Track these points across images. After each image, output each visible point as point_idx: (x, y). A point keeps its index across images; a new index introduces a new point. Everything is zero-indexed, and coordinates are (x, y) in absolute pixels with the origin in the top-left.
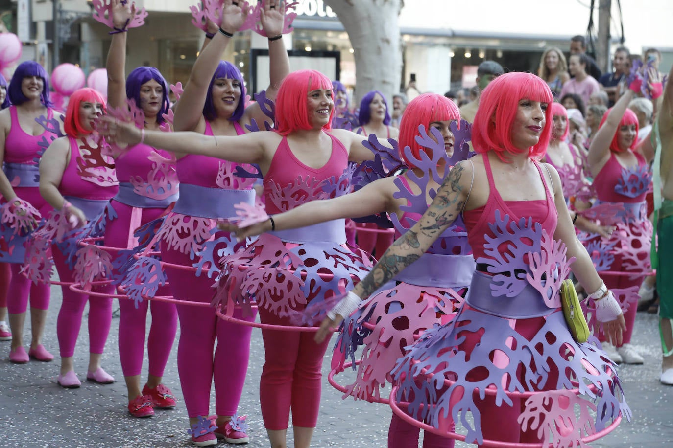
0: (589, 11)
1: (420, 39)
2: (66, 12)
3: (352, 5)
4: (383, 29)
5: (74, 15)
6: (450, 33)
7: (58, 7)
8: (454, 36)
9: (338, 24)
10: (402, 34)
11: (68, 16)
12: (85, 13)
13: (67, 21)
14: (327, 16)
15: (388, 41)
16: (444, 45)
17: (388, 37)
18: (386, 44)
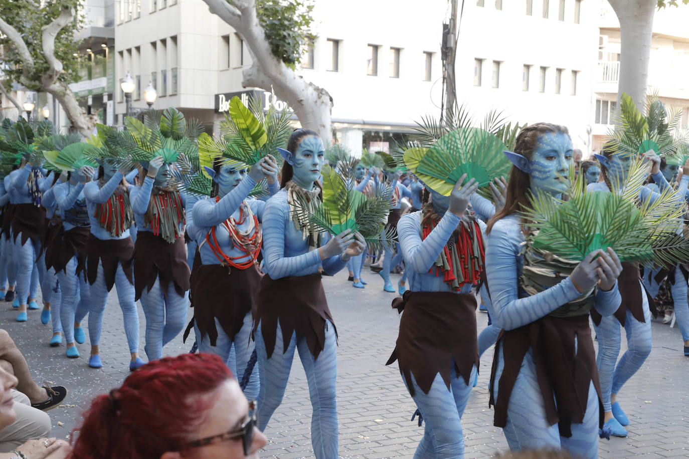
0: (441, 110)
1: (346, 125)
2: (134, 108)
3: (302, 105)
4: (321, 119)
5: (139, 110)
6: (362, 122)
7: (129, 105)
8: (364, 123)
9: (294, 116)
10: (333, 122)
11: (135, 111)
12: (146, 109)
13: (135, 114)
14: (289, 111)
15: (324, 126)
16: (359, 129)
17: (324, 124)
18: (323, 128)
